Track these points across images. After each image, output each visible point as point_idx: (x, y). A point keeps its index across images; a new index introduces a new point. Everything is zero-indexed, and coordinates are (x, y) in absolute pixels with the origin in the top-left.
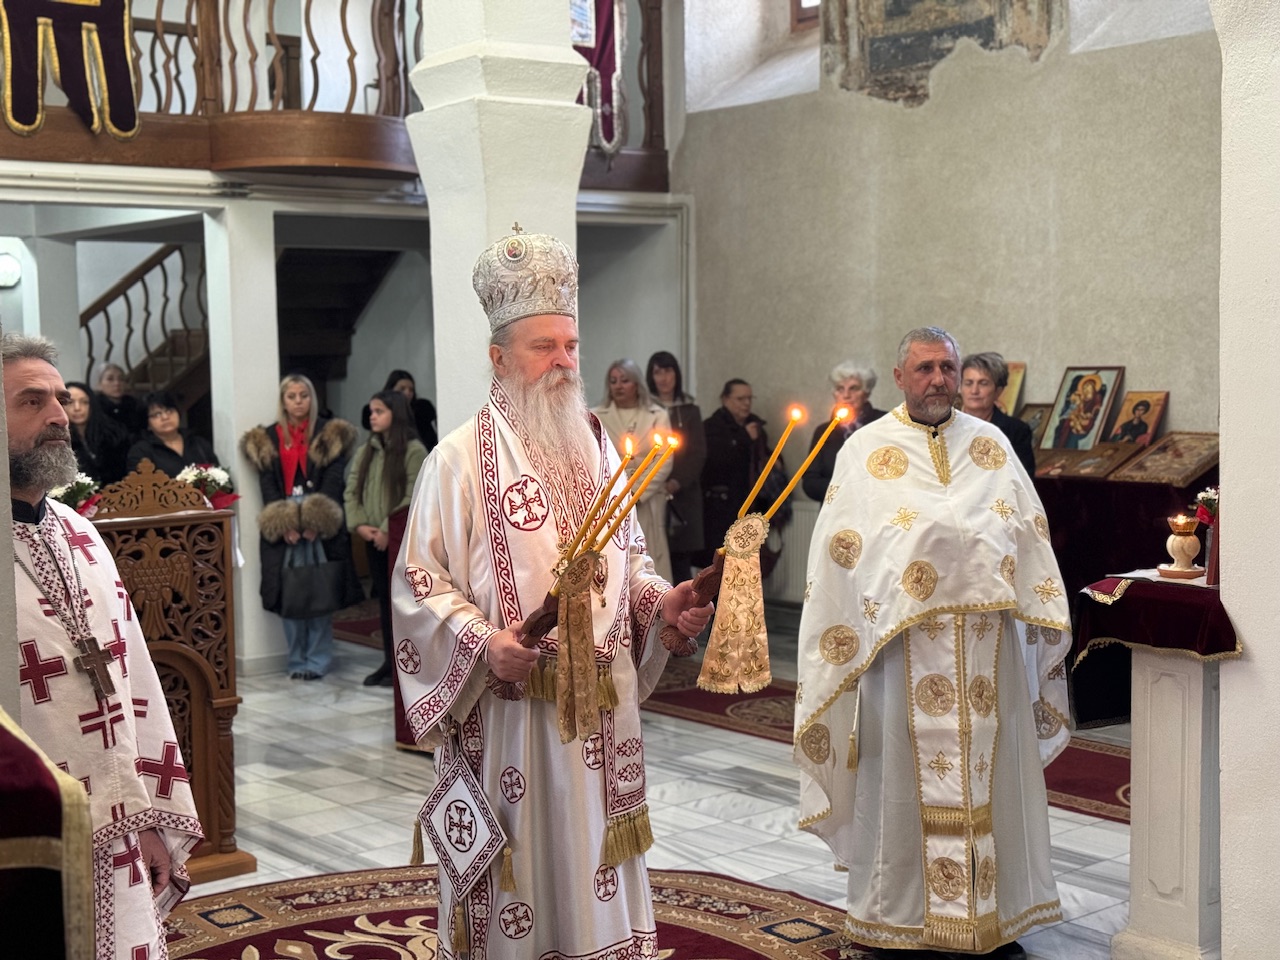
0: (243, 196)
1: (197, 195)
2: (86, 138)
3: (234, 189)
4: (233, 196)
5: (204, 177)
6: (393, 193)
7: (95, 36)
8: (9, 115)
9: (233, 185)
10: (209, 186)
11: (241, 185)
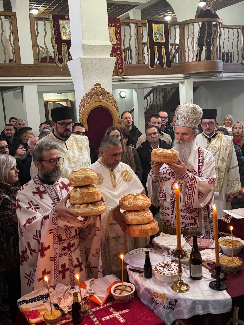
0: (188, 79)
1: (181, 79)
2: (162, 69)
3: (187, 78)
4: (187, 79)
5: (182, 75)
6: (216, 76)
7: (164, 49)
8: (150, 66)
9: (187, 77)
10: (183, 77)
11: (188, 77)
